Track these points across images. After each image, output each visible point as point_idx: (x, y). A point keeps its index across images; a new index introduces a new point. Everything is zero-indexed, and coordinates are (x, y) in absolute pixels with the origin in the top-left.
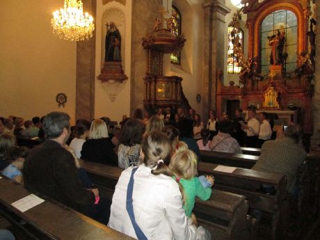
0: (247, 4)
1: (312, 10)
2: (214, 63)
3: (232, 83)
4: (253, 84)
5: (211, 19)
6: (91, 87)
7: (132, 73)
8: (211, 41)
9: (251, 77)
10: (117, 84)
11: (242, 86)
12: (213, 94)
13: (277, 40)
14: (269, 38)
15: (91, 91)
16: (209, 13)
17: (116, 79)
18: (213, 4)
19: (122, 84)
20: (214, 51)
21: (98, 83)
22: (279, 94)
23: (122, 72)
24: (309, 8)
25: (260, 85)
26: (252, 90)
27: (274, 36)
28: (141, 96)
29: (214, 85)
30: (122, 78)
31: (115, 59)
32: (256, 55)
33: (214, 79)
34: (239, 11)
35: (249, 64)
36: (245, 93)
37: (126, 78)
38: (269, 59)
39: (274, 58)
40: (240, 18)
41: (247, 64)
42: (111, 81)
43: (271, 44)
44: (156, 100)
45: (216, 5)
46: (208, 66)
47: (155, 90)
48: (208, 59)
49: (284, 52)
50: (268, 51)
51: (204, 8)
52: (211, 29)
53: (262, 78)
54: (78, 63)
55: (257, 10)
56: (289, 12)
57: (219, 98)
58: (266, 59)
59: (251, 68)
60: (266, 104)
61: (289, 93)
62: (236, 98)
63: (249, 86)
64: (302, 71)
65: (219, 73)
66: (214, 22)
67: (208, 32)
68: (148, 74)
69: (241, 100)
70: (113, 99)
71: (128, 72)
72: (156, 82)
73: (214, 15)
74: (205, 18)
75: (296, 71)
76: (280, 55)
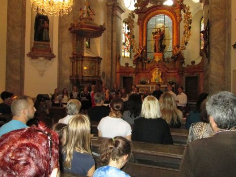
0: (139, 8)
1: (183, 17)
2: (114, 49)
3: (127, 64)
4: (142, 65)
5: (113, 16)
6: (21, 63)
7: (60, 53)
8: (112, 32)
9: (141, 60)
10: (46, 61)
11: (134, 67)
12: (114, 72)
13: (159, 35)
14: (153, 33)
15: (21, 67)
16: (111, 10)
17: (46, 57)
18: (115, 4)
19: (50, 62)
20: (115, 39)
21: (27, 60)
22: (162, 73)
23: (51, 51)
24: (180, 15)
25: (147, 66)
26: (142, 70)
27: (156, 32)
28: (67, 72)
29: (114, 65)
30: (51, 57)
31: (44, 39)
32: (144, 45)
33: (114, 61)
34: (133, 12)
35: (140, 51)
36: (137, 72)
37: (53, 56)
38: (153, 48)
39: (157, 48)
40: (134, 17)
41: (139, 50)
42: (42, 59)
43: (155, 38)
44: (83, 76)
45: (116, 5)
46: (110, 51)
47: (82, 68)
48: (110, 45)
49: (163, 44)
50: (152, 43)
51: (108, 6)
52: (112, 23)
53: (149, 62)
54: (8, 40)
55: (145, 13)
56: (166, 16)
57: (118, 75)
58: (151, 48)
59: (141, 54)
60: (153, 80)
61: (168, 73)
62: (130, 75)
63: (140, 66)
64: (177, 58)
65: (118, 56)
66: (114, 18)
67: (110, 25)
68: (73, 54)
69: (134, 77)
70: (42, 74)
71: (55, 51)
72: (82, 61)
73: (114, 12)
74: (108, 14)
75: (172, 58)
76: (161, 45)
